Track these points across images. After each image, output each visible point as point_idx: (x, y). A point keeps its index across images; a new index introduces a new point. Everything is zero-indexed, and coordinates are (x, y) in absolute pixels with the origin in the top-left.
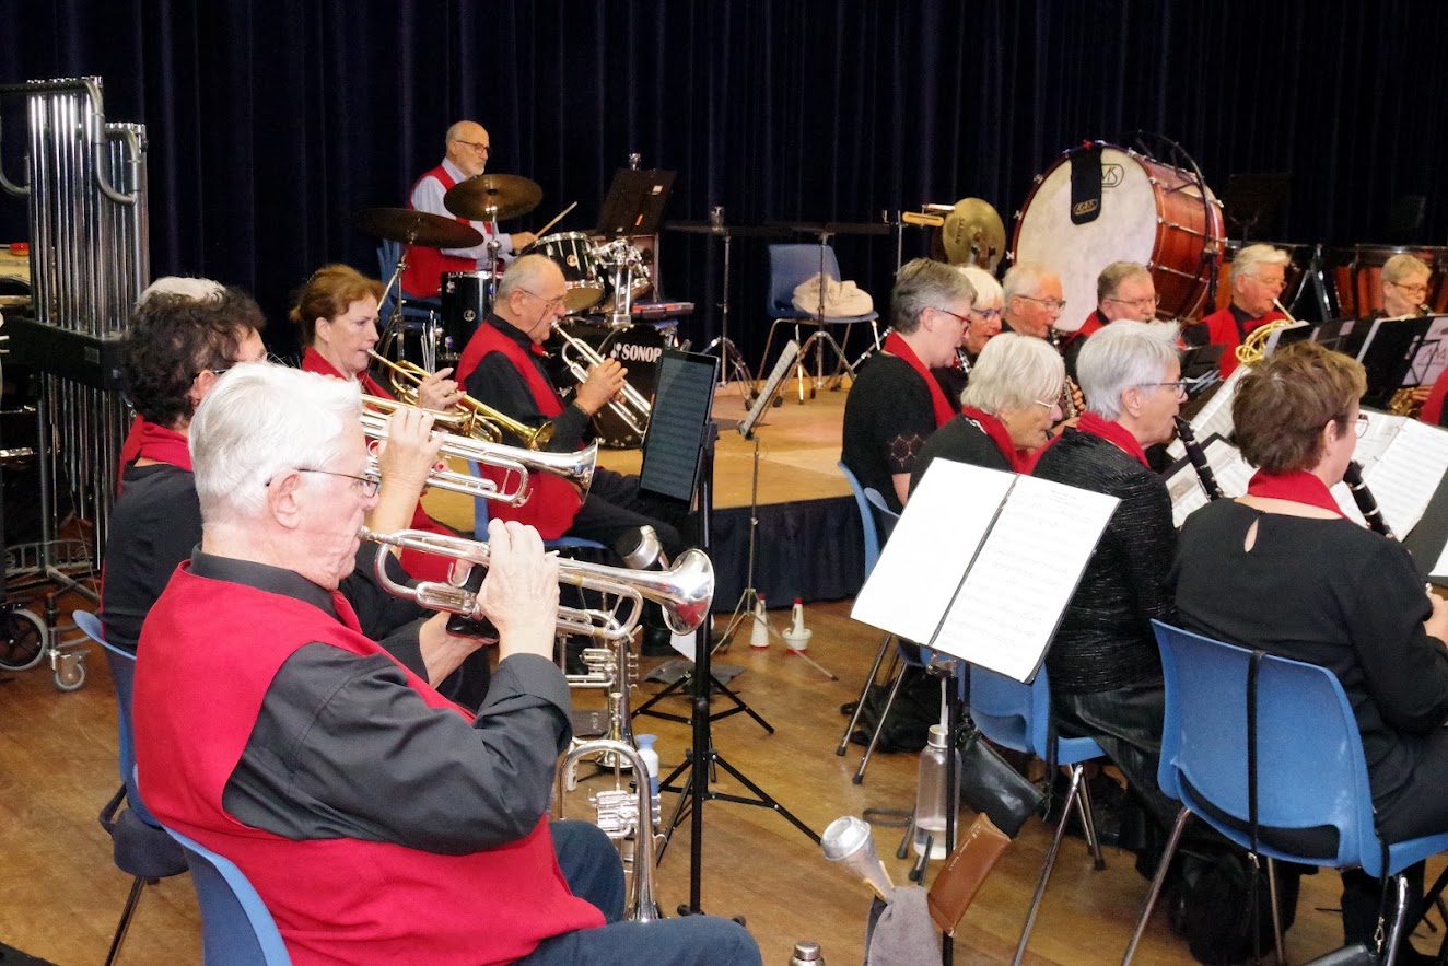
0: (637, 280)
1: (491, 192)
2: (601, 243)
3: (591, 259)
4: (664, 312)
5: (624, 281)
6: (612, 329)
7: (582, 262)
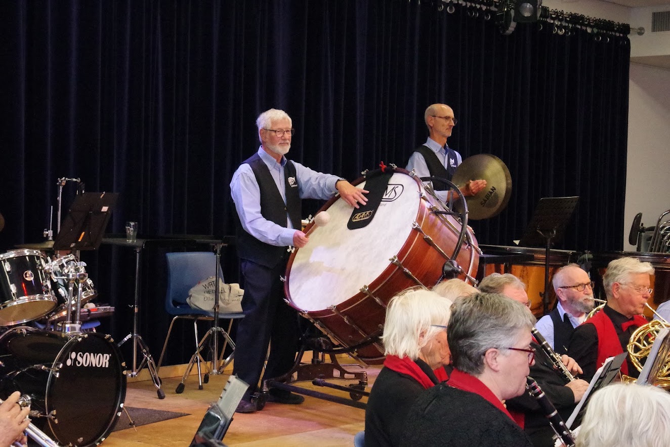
0: (83, 293)
3: (48, 274)
4: (89, 315)
6: (66, 339)
7: (36, 278)
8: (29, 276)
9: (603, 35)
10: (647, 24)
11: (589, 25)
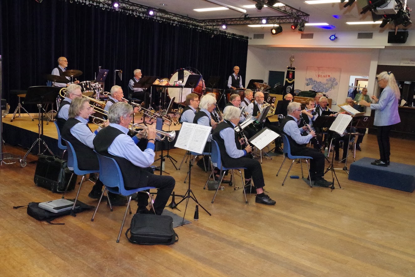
0: (100, 91)
1: (72, 72)
2: (93, 83)
3: (92, 86)
5: (98, 91)
7: (90, 87)
8: (88, 87)
9: (240, 39)
10: (252, 37)
11: (237, 36)
